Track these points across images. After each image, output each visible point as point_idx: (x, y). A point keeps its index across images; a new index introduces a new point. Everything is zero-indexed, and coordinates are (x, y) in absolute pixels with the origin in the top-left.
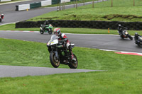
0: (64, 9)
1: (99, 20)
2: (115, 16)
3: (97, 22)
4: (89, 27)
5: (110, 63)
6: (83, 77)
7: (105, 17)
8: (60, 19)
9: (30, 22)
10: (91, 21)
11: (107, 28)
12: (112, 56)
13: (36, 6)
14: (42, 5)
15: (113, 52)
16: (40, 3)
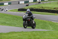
1: (52, 9)
4: (48, 12)
5: (56, 27)
6: (45, 33)
7: (55, 8)
8: (36, 8)
9: (24, 9)
10: (49, 10)
11: (55, 13)
16: (29, 1)
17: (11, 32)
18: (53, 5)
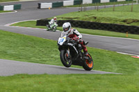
0: (85, 10)
1: (118, 23)
2: (134, 21)
3: (116, 25)
4: (109, 30)
5: (126, 66)
6: (99, 79)
7: (124, 21)
8: (80, 20)
10: (111, 24)
11: (125, 32)
12: (129, 60)
15: (130, 56)
17: (19, 75)
18: (120, 13)
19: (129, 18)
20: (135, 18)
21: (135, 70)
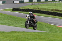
1: (49, 11)
2: (56, 10)
3: (48, 12)
4: (45, 14)
7: (52, 10)
8: (32, 9)
9: (19, 9)
10: (46, 11)
11: (52, 15)
13: (22, 2)
14: (25, 2)
15: (54, 26)
16: (24, 1)
18: (50, 7)
19: (54, 9)
20: (57, 9)
21: (57, 32)
